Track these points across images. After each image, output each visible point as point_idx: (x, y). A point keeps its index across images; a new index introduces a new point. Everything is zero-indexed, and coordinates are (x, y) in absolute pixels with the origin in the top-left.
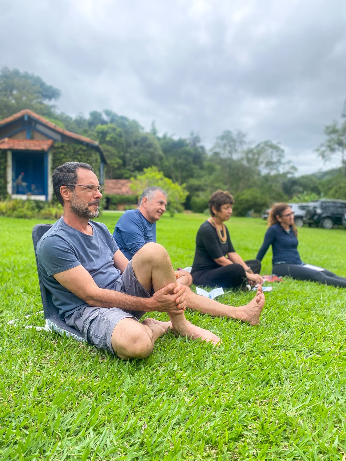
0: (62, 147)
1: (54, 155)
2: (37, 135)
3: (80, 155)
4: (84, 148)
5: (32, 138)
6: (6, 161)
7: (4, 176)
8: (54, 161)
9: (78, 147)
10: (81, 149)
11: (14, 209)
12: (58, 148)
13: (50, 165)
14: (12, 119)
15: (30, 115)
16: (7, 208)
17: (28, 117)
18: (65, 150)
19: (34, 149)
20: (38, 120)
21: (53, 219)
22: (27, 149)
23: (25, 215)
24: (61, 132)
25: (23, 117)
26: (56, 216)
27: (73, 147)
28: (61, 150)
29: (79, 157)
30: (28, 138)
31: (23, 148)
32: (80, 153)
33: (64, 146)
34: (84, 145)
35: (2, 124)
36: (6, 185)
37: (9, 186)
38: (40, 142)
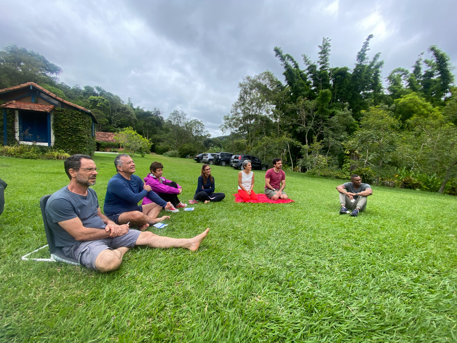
0: (62, 111)
2: (40, 101)
4: (80, 113)
5: (36, 102)
7: (12, 128)
8: (55, 120)
9: (75, 112)
12: (58, 111)
13: (52, 123)
14: (20, 87)
15: (35, 86)
16: (15, 152)
17: (33, 87)
18: (64, 113)
19: (38, 110)
20: (42, 90)
21: (55, 160)
22: (32, 110)
23: (31, 156)
24: (62, 100)
25: (29, 87)
26: (57, 157)
27: (71, 112)
28: (61, 113)
29: (76, 119)
30: (33, 102)
31: (29, 109)
32: (77, 116)
33: (64, 110)
34: (80, 111)
35: (11, 90)
36: (14, 134)
37: (17, 135)
38: (44, 106)
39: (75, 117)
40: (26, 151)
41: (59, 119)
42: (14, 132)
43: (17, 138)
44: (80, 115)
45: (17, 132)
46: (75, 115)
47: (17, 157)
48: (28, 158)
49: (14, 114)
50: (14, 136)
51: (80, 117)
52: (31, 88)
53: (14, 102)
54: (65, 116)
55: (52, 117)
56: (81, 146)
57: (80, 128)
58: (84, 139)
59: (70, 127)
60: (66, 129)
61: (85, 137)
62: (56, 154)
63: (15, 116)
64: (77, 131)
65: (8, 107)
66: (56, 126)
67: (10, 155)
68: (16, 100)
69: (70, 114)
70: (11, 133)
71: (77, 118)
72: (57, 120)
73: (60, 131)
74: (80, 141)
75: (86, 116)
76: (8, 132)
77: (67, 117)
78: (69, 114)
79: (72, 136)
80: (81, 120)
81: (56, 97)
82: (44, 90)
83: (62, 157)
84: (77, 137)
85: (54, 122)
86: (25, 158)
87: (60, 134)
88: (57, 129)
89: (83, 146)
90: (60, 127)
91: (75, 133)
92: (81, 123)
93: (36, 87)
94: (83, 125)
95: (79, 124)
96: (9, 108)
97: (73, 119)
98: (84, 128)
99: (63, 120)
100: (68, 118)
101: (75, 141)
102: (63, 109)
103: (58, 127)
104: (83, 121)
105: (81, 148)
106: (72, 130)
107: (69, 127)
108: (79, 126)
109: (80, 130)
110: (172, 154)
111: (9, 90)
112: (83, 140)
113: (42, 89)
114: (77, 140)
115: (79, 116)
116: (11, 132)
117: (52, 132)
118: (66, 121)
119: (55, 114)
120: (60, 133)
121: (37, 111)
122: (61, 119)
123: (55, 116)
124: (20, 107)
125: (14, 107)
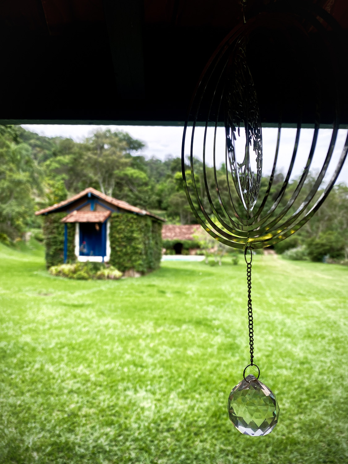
0: (118, 217)
1: (112, 223)
2: (99, 208)
3: (132, 223)
4: (135, 217)
5: (95, 210)
6: (74, 230)
7: (72, 242)
8: (111, 228)
9: (130, 216)
10: (132, 218)
11: (75, 272)
12: (114, 217)
13: (108, 232)
14: (79, 197)
17: (91, 194)
18: (120, 219)
19: (93, 221)
20: (99, 196)
21: (105, 280)
22: (88, 222)
24: (117, 205)
25: (87, 194)
26: (108, 276)
27: (126, 217)
28: (116, 219)
30: (92, 210)
31: (85, 221)
34: (135, 215)
36: (74, 249)
37: (77, 250)
38: (100, 213)
39: (130, 223)
42: (74, 246)
43: (77, 253)
45: (77, 247)
46: (130, 220)
47: (71, 278)
49: (75, 227)
53: (75, 212)
54: (120, 223)
55: (108, 225)
56: (136, 260)
57: (135, 235)
60: (121, 239)
64: (131, 240)
68: (77, 210)
69: (126, 220)
74: (135, 253)
75: (141, 220)
79: (127, 246)
81: (112, 201)
83: (113, 277)
88: (112, 240)
91: (130, 243)
92: (137, 230)
93: (94, 193)
95: (134, 231)
96: (68, 222)
97: (128, 225)
100: (124, 225)
102: (118, 214)
103: (114, 237)
104: (138, 226)
106: (127, 239)
109: (135, 238)
110: (296, 255)
111: (70, 202)
112: (137, 250)
115: (134, 221)
118: (121, 229)
120: (115, 244)
122: (117, 227)
123: (111, 225)
124: (79, 219)
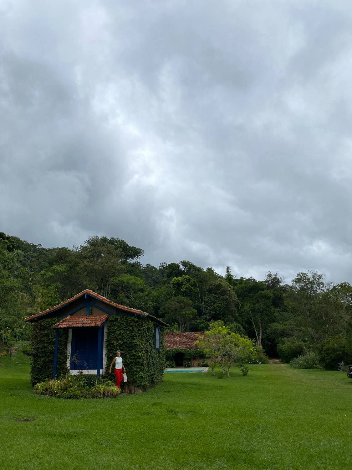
0: (116, 320)
2: (95, 311)
3: (132, 326)
4: (136, 319)
5: (91, 314)
6: (67, 338)
8: (108, 334)
9: (130, 319)
12: (112, 321)
13: (105, 338)
14: (75, 298)
15: (89, 294)
16: (58, 389)
17: (87, 295)
18: (119, 323)
19: (89, 326)
20: (96, 297)
21: (100, 398)
22: (83, 326)
23: (74, 395)
24: (116, 306)
25: (84, 295)
26: (104, 393)
27: (126, 319)
28: (115, 323)
29: (131, 328)
30: (87, 314)
31: (79, 325)
32: (132, 324)
33: (118, 319)
34: (135, 317)
35: (66, 304)
36: (65, 361)
37: (68, 361)
38: (96, 317)
39: (130, 326)
40: (70, 387)
41: (113, 332)
42: (66, 358)
43: (68, 365)
44: (136, 322)
45: (68, 358)
46: (130, 323)
47: (59, 397)
48: (70, 398)
49: (67, 333)
50: (65, 363)
51: (135, 326)
52: (86, 297)
53: (69, 317)
54: (119, 327)
55: (106, 330)
56: (136, 371)
57: (135, 341)
58: (140, 358)
59: (124, 343)
60: (120, 346)
61: (141, 356)
62: (102, 388)
63: (68, 336)
64: (131, 347)
65: (59, 326)
66: (109, 345)
67: (53, 394)
68: (71, 315)
69: (125, 323)
70: (63, 360)
71: (133, 328)
72: (110, 335)
73: (113, 350)
74: (136, 364)
75: (144, 322)
76: (60, 358)
77: (121, 329)
78: (123, 324)
79: (126, 355)
80: (137, 329)
81: (110, 302)
82: (98, 297)
83: (109, 394)
84: (132, 356)
85: (107, 338)
86: (67, 398)
87: (113, 354)
88: (109, 348)
89: (138, 370)
90: (113, 344)
91: (129, 350)
92: (137, 334)
93: (91, 294)
94: (139, 336)
95: (134, 336)
96: (60, 328)
97: (128, 330)
98: (141, 341)
99: (117, 332)
100: (123, 329)
101: (129, 363)
102: (117, 317)
103: (111, 344)
104: (139, 330)
105: (136, 374)
106: (126, 346)
107: (122, 343)
108: (134, 339)
109: (135, 344)
110: (307, 363)
111: (64, 305)
112: (138, 360)
113: (96, 295)
114: (132, 362)
115: (134, 324)
116: (63, 358)
117: (105, 352)
118: (120, 334)
119: (109, 326)
120: (112, 352)
121: (87, 327)
122: (115, 332)
123: (109, 329)
124: (72, 324)
125: (65, 326)
